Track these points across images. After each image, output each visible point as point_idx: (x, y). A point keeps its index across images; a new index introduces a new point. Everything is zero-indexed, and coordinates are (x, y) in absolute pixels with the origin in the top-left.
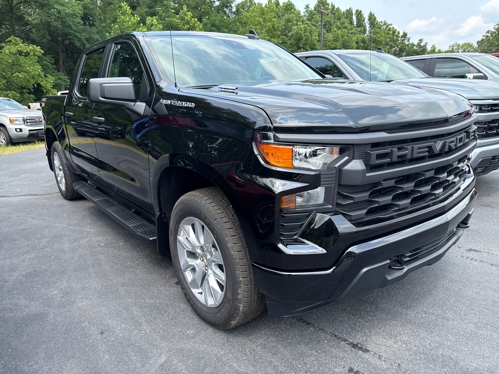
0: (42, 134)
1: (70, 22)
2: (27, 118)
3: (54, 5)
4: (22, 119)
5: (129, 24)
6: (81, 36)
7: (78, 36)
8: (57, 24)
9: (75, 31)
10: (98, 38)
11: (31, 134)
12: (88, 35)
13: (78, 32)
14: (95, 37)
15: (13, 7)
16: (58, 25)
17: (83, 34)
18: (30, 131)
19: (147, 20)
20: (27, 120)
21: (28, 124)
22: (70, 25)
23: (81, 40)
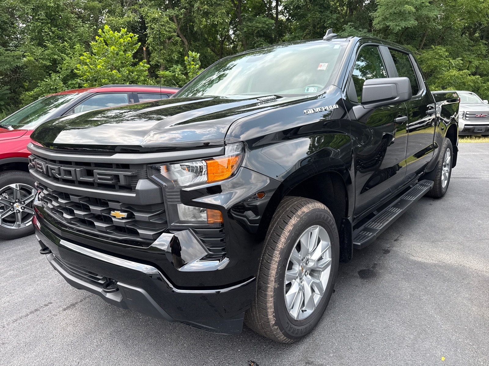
0: (478, 130)
2: (467, 113)
4: (462, 113)
11: (465, 129)
18: (465, 125)
20: (467, 114)
21: (467, 118)
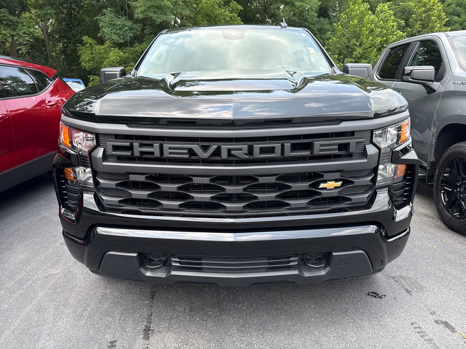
1: (307, 16)
3: (295, 2)
5: (357, 13)
6: (315, 27)
7: (312, 27)
8: (294, 18)
9: (310, 23)
10: (329, 28)
12: (320, 26)
13: (313, 24)
14: (326, 28)
15: (267, 7)
16: (296, 19)
17: (316, 25)
19: (378, 7)
22: (307, 18)
23: (314, 31)
